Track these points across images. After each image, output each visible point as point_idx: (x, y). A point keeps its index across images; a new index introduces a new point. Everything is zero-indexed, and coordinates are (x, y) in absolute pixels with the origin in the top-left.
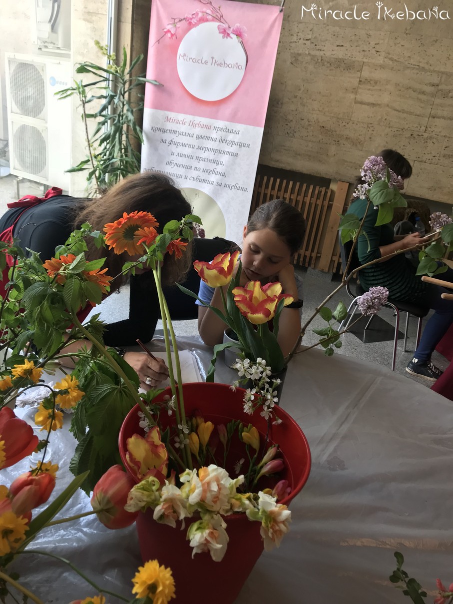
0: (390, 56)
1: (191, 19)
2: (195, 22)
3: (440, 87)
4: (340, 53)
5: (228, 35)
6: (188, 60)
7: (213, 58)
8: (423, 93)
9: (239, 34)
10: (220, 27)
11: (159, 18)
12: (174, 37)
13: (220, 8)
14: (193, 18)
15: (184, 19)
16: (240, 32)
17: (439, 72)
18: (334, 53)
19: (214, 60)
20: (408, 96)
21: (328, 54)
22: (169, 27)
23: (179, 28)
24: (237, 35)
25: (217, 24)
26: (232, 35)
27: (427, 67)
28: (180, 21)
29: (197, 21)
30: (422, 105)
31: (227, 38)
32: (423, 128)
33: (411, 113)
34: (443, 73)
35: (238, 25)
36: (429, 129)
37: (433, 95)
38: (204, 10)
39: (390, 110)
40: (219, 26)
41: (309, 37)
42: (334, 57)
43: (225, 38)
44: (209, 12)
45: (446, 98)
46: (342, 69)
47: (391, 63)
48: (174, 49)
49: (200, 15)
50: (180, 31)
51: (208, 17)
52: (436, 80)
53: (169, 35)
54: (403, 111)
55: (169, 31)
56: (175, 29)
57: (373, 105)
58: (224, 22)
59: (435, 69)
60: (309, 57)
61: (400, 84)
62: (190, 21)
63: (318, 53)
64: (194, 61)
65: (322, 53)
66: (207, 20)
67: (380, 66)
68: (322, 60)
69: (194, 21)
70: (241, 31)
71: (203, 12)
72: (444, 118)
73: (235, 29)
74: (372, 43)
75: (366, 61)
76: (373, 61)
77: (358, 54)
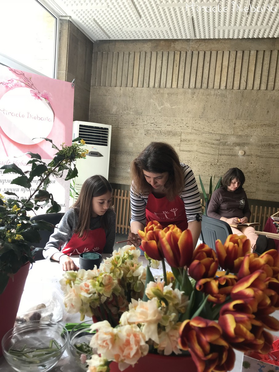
0: (194, 128)
3: (221, 141)
4: (169, 128)
8: (213, 144)
13: (30, 78)
15: (2, 83)
17: (219, 134)
18: (166, 128)
20: (206, 146)
21: (163, 129)
27: (213, 132)
30: (214, 150)
32: (216, 161)
33: (209, 154)
34: (221, 134)
36: (220, 161)
37: (219, 145)
39: (198, 153)
41: (153, 122)
42: (166, 130)
45: (225, 146)
46: (171, 136)
47: (195, 131)
52: (218, 138)
54: (205, 153)
57: (189, 151)
59: (217, 133)
60: (154, 131)
61: (201, 141)
63: (158, 129)
65: (160, 129)
67: (190, 133)
68: (160, 132)
72: (225, 155)
74: (184, 123)
75: (183, 131)
76: (186, 131)
77: (178, 128)
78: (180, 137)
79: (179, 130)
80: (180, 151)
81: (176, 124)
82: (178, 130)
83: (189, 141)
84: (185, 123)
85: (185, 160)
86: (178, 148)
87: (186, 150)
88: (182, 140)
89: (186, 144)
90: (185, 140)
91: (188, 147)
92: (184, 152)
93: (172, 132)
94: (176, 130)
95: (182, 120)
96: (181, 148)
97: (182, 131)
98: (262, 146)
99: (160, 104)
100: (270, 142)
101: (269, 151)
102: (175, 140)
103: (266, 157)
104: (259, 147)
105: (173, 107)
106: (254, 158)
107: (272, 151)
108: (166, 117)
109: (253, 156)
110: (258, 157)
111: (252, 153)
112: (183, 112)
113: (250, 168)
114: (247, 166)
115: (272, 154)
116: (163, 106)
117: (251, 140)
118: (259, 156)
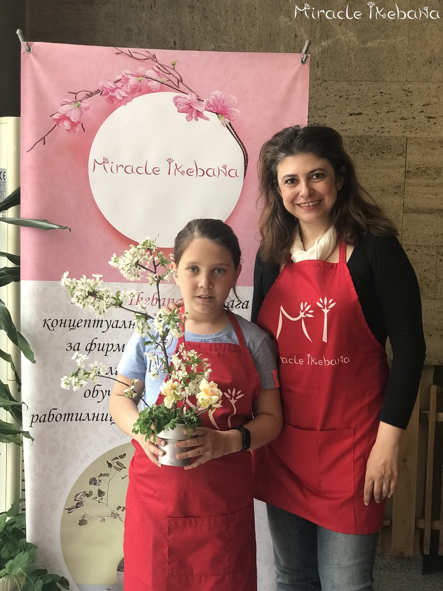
1: (113, 91)
2: (124, 94)
4: (358, 127)
5: (199, 114)
6: (114, 170)
7: (170, 161)
9: (221, 111)
10: (179, 100)
11: (39, 94)
12: (78, 129)
13: (174, 65)
14: (117, 88)
15: (98, 92)
16: (224, 108)
19: (173, 165)
22: (64, 109)
23: (87, 109)
24: (217, 114)
25: (171, 95)
26: (206, 113)
28: (88, 96)
29: (127, 93)
31: (197, 120)
35: (218, 93)
38: (141, 70)
40: (176, 98)
43: (194, 120)
44: (150, 73)
48: (81, 151)
49: (133, 81)
50: (90, 115)
51: (150, 84)
53: (66, 124)
55: (64, 118)
56: (78, 112)
58: (187, 91)
62: (111, 94)
64: (129, 170)
66: (149, 91)
69: (119, 94)
70: (226, 103)
71: (137, 76)
73: (211, 102)
74: (416, 104)
75: (412, 135)
76: (425, 135)
77: (393, 125)
78: (402, 160)
79: (396, 131)
80: (405, 212)
81: (385, 109)
82: (392, 134)
83: (438, 172)
84: (418, 105)
85: (428, 247)
86: (397, 201)
87: (427, 206)
88: (411, 169)
89: (428, 185)
90: (421, 171)
91: (436, 194)
92: (421, 216)
93: (372, 140)
94: (386, 134)
95: (408, 92)
96: (410, 202)
97: (408, 134)
99: (318, 35)
102: (383, 171)
105: (370, 44)
108: (345, 84)
112: (409, 62)
116: (330, 41)
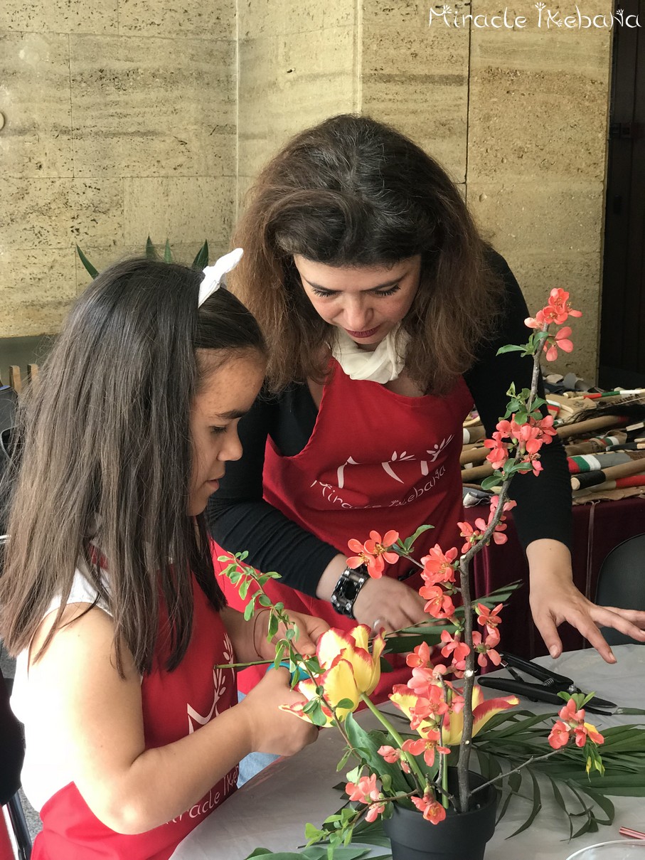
98: (74, 81)
100: (103, 63)
101: (106, 105)
103: (96, 134)
104: (59, 85)
106: (48, 142)
107: (117, 103)
109: (42, 135)
110: (65, 137)
111: (36, 117)
113: (38, 193)
114: (23, 184)
115: (121, 116)
117: (22, 54)
118: (66, 131)
